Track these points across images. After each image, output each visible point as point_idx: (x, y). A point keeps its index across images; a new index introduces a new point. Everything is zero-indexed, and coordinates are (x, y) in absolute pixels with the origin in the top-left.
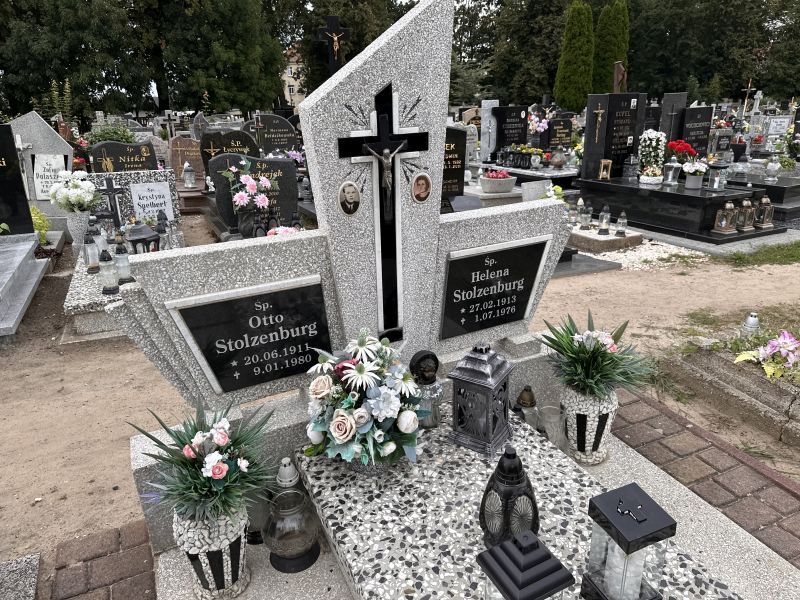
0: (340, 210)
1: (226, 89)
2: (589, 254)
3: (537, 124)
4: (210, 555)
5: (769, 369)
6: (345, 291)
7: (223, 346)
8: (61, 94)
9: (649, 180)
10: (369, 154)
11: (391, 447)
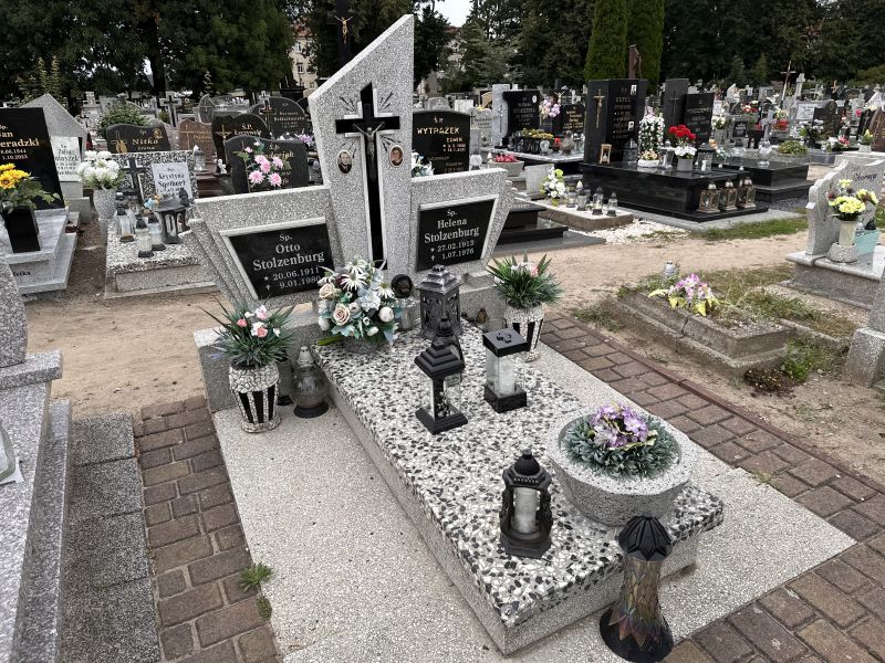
0: (338, 170)
1: (229, 67)
2: (580, 232)
3: (548, 108)
4: (255, 394)
5: (673, 301)
6: (343, 229)
7: (259, 265)
8: (49, 73)
9: (646, 163)
10: (358, 131)
11: (374, 330)
